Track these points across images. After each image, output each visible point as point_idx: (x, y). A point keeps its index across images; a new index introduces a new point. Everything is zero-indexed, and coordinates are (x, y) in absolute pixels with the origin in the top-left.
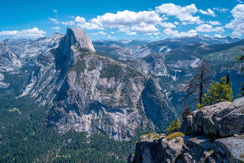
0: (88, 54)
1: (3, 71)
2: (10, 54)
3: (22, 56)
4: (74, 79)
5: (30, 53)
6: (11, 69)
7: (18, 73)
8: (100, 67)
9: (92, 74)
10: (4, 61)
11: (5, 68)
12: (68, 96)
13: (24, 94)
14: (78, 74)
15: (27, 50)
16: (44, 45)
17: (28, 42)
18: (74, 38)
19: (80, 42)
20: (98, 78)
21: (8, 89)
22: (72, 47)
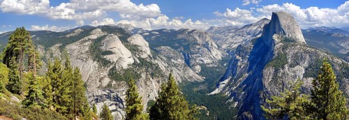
0: (293, 45)
1: (201, 62)
2: (210, 44)
3: (224, 46)
4: (271, 77)
5: (232, 43)
6: (209, 61)
7: (216, 66)
8: (306, 63)
9: (294, 72)
10: (203, 51)
11: (203, 59)
12: (261, 99)
13: (217, 91)
14: (276, 71)
15: (230, 40)
16: (248, 34)
17: (233, 31)
18: (279, 25)
19: (286, 30)
20: (302, 76)
21: (203, 83)
22: (275, 37)
